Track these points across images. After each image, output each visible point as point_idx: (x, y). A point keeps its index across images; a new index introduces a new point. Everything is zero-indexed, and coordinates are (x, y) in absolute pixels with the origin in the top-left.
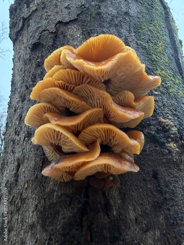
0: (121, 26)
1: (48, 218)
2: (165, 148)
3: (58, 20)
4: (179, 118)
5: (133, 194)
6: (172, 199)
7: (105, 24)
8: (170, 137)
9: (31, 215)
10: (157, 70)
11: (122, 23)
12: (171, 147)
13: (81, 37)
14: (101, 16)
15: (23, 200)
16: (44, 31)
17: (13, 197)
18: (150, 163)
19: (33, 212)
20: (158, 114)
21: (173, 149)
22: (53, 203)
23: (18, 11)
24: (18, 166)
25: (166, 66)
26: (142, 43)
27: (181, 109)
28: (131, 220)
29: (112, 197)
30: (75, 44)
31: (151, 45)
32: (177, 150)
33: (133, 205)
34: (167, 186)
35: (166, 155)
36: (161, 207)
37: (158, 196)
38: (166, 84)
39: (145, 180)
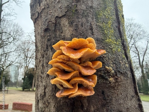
0: (88, 16)
1: (60, 111)
2: (108, 81)
3: (56, 16)
4: (116, 65)
5: (93, 101)
6: (110, 102)
7: (80, 16)
8: (111, 75)
9: (53, 109)
10: (107, 39)
11: (89, 14)
12: (110, 80)
13: (68, 25)
14: (77, 12)
15: (49, 103)
16: (50, 21)
17: (45, 101)
18: (100, 88)
19: (53, 108)
20: (105, 64)
21: (111, 81)
22: (61, 105)
23: (35, 7)
24: (45, 89)
25: (112, 35)
26: (99, 24)
27: (118, 59)
28: (92, 111)
29: (84, 103)
30: (65, 29)
31: (104, 24)
32: (114, 81)
33: (93, 105)
34: (108, 97)
35: (108, 84)
36: (105, 106)
37: (104, 101)
38: (111, 46)
39: (98, 95)
